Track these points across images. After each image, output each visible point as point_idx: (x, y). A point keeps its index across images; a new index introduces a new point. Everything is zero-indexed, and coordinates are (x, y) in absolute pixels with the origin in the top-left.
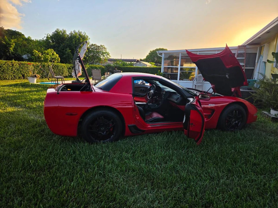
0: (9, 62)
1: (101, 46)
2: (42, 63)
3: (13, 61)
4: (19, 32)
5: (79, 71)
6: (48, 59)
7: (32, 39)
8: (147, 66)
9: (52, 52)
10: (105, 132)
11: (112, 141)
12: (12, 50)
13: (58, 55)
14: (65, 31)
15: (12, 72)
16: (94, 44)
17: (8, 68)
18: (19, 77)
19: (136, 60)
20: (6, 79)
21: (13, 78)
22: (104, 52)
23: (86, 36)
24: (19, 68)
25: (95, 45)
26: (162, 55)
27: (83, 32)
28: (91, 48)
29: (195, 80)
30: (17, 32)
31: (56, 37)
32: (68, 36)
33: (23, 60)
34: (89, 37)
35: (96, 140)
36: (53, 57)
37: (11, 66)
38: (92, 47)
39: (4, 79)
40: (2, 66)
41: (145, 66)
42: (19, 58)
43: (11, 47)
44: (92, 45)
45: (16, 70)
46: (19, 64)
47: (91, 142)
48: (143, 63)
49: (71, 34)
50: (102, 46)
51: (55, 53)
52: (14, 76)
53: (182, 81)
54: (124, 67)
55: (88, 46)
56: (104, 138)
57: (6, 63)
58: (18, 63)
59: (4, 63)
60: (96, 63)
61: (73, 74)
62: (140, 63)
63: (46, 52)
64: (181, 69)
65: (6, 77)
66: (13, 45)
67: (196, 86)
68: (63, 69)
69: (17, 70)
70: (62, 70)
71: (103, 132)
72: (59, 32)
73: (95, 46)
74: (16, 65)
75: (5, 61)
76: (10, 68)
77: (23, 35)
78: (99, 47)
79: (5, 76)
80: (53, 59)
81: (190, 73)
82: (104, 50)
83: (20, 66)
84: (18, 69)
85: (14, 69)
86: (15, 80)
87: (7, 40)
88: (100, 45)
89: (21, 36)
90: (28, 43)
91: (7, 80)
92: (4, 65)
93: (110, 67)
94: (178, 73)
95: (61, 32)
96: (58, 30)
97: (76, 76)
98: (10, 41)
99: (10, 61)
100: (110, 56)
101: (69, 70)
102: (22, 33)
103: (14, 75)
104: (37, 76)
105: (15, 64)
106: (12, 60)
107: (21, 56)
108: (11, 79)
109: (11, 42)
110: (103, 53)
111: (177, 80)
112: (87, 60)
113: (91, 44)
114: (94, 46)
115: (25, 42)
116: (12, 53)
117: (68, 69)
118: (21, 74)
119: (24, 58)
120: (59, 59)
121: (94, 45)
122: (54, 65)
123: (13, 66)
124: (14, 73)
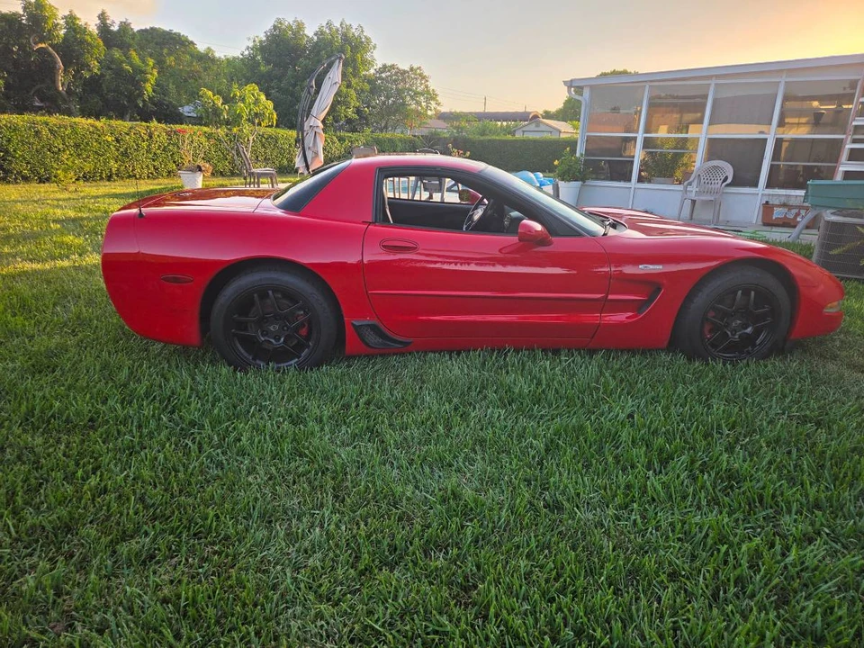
0: (141, 127)
1: (412, 69)
2: (230, 130)
3: (154, 124)
4: (179, 34)
5: (316, 154)
6: (240, 116)
7: (217, 55)
8: (563, 136)
9: (253, 95)
10: (282, 339)
11: (301, 367)
12: (150, 89)
13: (270, 104)
14: (300, 26)
15: (151, 156)
16: (389, 64)
17: (137, 145)
18: (169, 172)
19: (530, 113)
20: (135, 176)
21: (152, 173)
22: (419, 89)
23: (363, 40)
24: (168, 145)
25: (393, 67)
26: (582, 95)
27: (355, 26)
28: (381, 78)
29: (695, 184)
30: (175, 34)
31: (274, 45)
32: (310, 40)
33: (180, 119)
34: (374, 42)
35: (258, 362)
36: (256, 110)
37: (146, 137)
38: (383, 75)
39: (130, 177)
40: (122, 140)
41: (554, 137)
42: (169, 115)
43: (147, 80)
44: (385, 67)
45: (159, 149)
46: (168, 134)
47: (239, 365)
48: (547, 125)
49: (320, 33)
50: (416, 70)
51: (263, 97)
52: (156, 169)
53: (646, 185)
54: (482, 138)
55: (372, 71)
56: (280, 356)
57: (133, 131)
58: (165, 129)
59: (126, 130)
60: (394, 128)
61: (298, 162)
62: (537, 126)
63: (238, 94)
64: (648, 143)
65: (133, 170)
66: (151, 74)
67: (694, 202)
69: (163, 150)
70: (290, 151)
71: (275, 338)
72: (285, 30)
73: (393, 71)
74: (158, 136)
75: (128, 124)
76: (144, 144)
77: (192, 43)
78: (405, 72)
79: (131, 169)
80: (256, 114)
81: (677, 157)
82: (421, 84)
83: (171, 139)
84: (165, 147)
85: (154, 147)
86: (156, 181)
87: (137, 59)
88: (407, 68)
89: (185, 45)
90: (205, 69)
91: (136, 179)
92: (128, 134)
93: (439, 139)
94: (633, 157)
95: (291, 29)
96: (281, 23)
97: (307, 167)
98: (144, 62)
99: (144, 124)
100: (439, 104)
102: (190, 39)
103: (154, 166)
104: (203, 169)
105: (156, 133)
106: (152, 119)
107: (176, 108)
108: (148, 177)
109: (148, 65)
110: (416, 93)
111: (630, 180)
112: (366, 119)
113: (379, 65)
114: (389, 71)
115: (197, 66)
116: (150, 98)
118: (174, 162)
119: (186, 114)
120: (275, 116)
121: (390, 67)
122: (266, 136)
123: (151, 137)
124: (154, 161)
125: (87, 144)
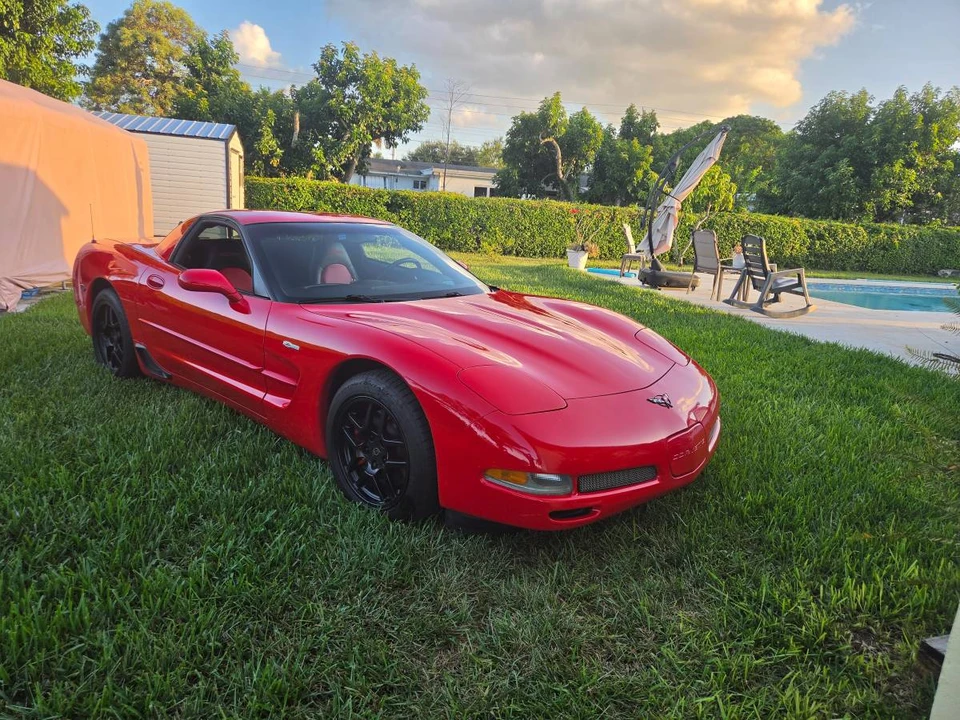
0: (604, 210)
3: (617, 207)
12: (640, 175)
21: (605, 255)
43: (641, 167)
45: (618, 231)
52: (610, 250)
68: (784, 235)
74: (621, 219)
89: (767, 131)
99: (608, 207)
101: (813, 244)
103: (609, 248)
104: (586, 248)
108: (601, 258)
116: (638, 184)
117: (811, 237)
123: (612, 220)
124: (610, 242)
125: (550, 224)
